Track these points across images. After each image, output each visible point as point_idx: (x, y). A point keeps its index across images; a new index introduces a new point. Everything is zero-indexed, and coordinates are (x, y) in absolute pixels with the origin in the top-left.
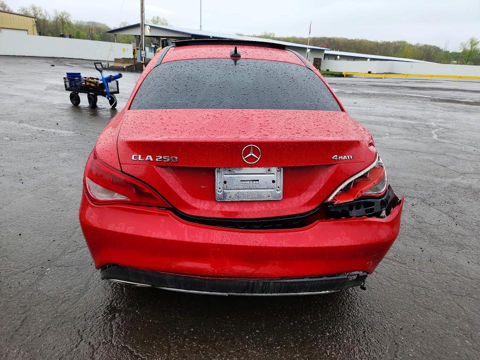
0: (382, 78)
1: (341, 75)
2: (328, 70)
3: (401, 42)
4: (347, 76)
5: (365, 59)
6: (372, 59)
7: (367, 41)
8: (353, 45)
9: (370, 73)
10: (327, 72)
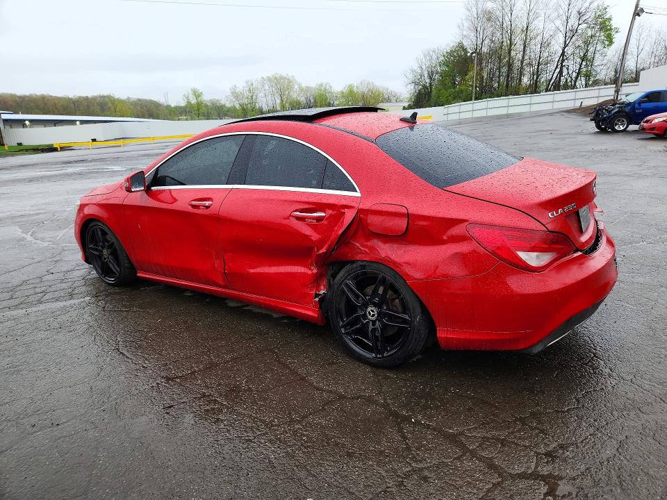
0: (120, 146)
1: (51, 149)
2: (20, 144)
3: (104, 96)
4: (63, 149)
5: (73, 122)
6: (83, 122)
7: (51, 96)
8: (32, 104)
9: (94, 140)
10: (21, 148)
